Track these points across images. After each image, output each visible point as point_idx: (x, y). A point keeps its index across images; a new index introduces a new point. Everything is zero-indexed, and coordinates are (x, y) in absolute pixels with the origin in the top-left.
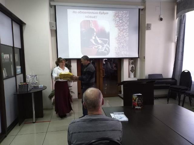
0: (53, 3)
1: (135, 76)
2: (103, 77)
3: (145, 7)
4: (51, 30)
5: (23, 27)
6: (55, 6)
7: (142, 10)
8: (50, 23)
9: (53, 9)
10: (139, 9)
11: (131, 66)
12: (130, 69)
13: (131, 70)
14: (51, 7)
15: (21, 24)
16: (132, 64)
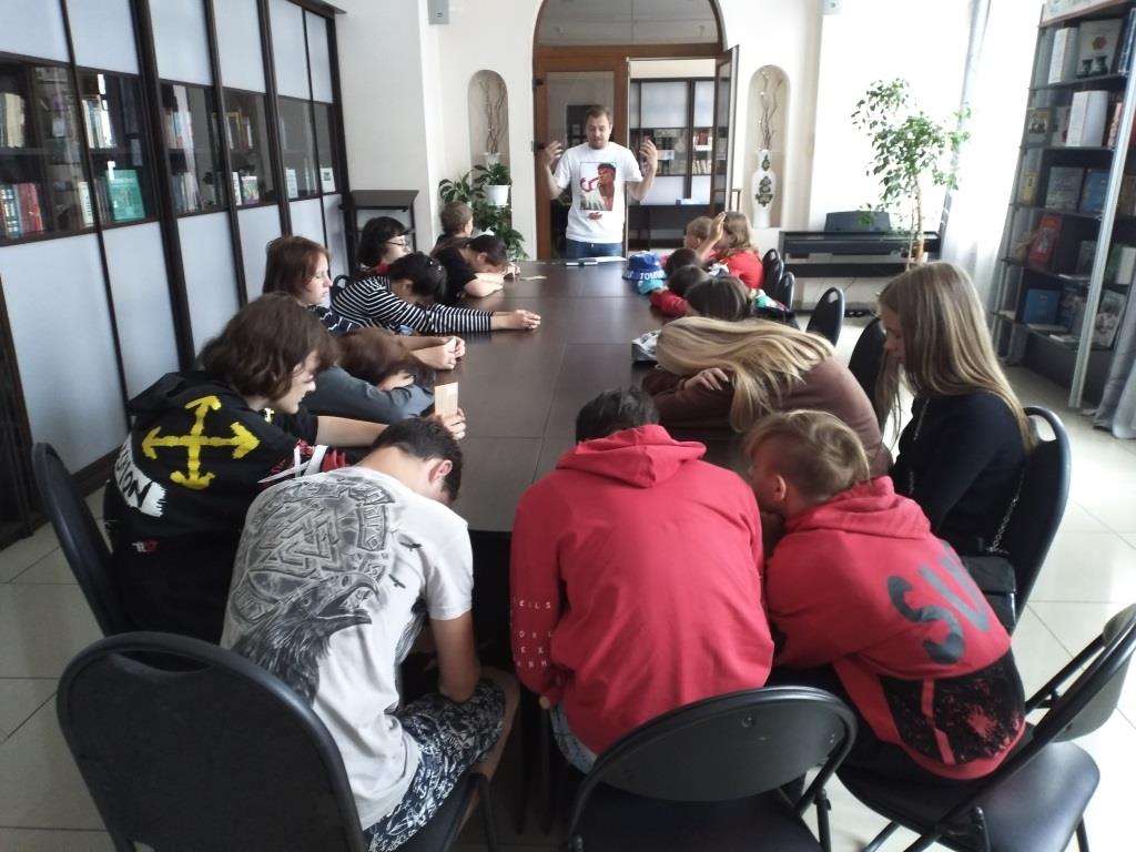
1: (775, 221)
5: (338, 26)
8: (431, 3)
11: (760, 174)
12: (755, 190)
13: (758, 197)
16: (765, 169)
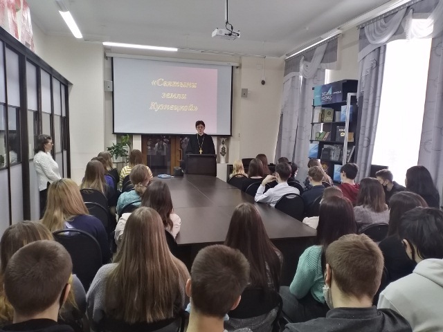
0: (109, 55)
1: (227, 162)
2: (180, 162)
3: (241, 65)
4: (105, 92)
5: (69, 89)
6: (112, 58)
7: (237, 67)
8: (105, 83)
9: (109, 62)
10: (233, 67)
11: (222, 146)
12: (220, 151)
13: (220, 153)
14: (107, 59)
15: (66, 85)
16: (223, 144)
